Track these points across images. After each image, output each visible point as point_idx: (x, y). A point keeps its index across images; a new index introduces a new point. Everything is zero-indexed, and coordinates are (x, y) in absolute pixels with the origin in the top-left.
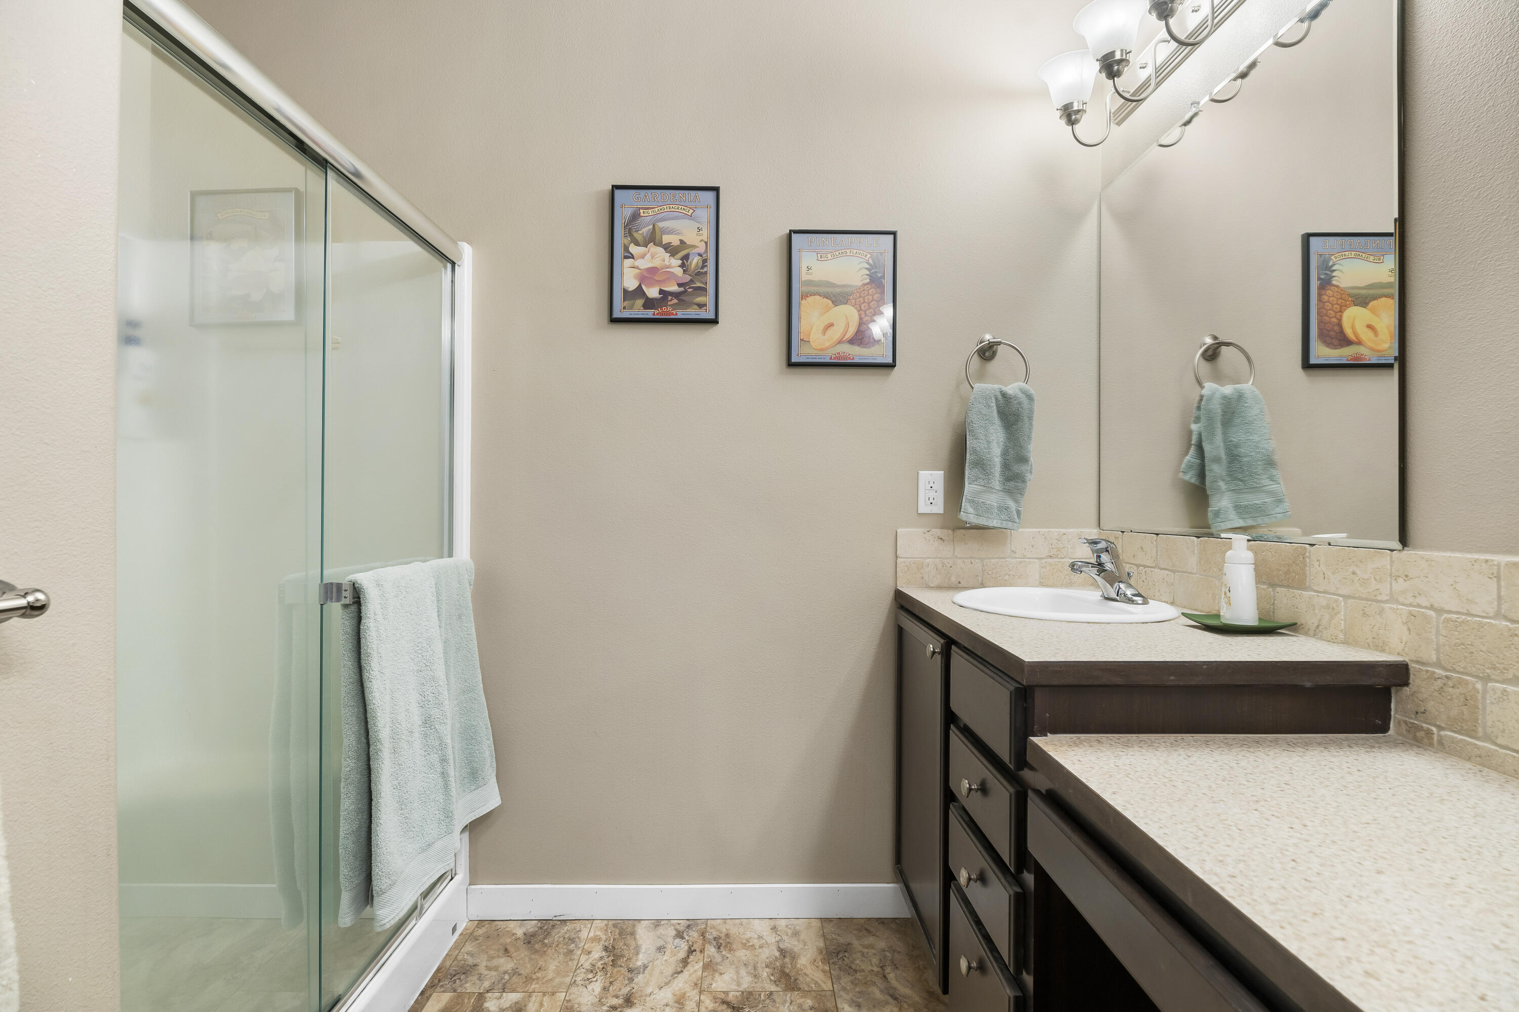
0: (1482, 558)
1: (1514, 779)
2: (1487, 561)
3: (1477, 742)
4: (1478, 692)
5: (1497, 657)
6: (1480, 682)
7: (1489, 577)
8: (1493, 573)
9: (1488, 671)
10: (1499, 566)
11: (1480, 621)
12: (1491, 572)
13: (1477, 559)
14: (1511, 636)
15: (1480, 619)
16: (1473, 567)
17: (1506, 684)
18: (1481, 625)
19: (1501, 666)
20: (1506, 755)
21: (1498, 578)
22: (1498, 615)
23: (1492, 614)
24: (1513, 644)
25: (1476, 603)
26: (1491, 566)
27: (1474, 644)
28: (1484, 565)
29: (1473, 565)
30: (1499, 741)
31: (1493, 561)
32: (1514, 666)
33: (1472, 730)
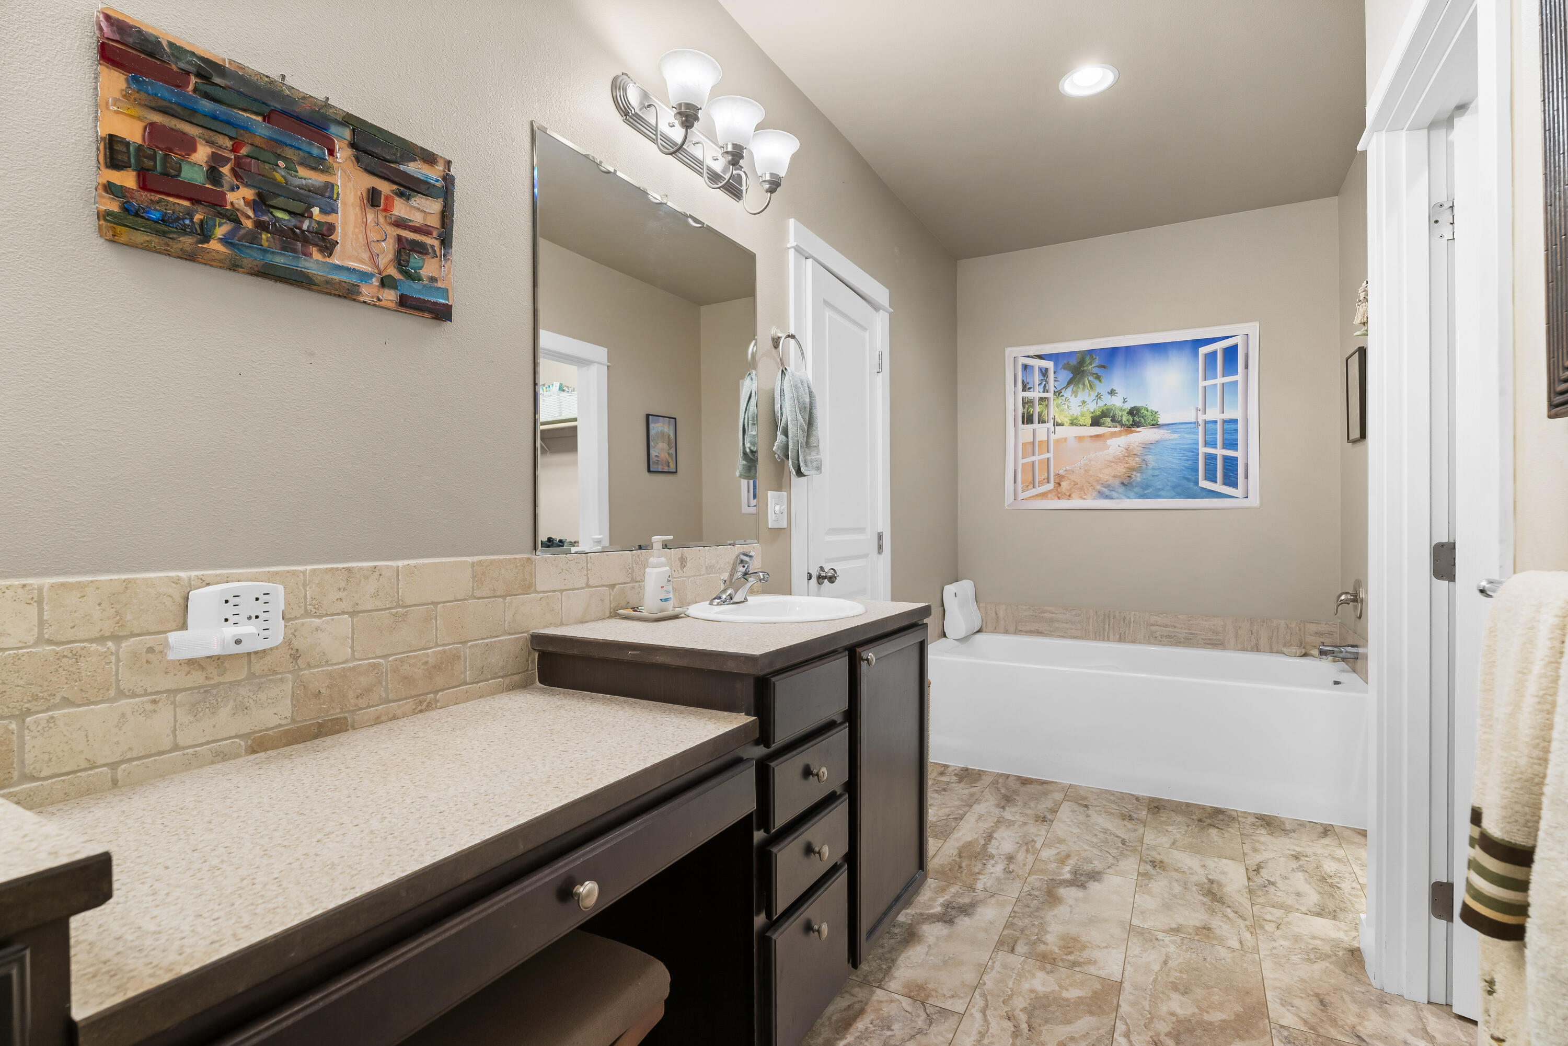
0: (17, 583)
1: (66, 802)
2: (24, 586)
3: (12, 790)
4: (13, 733)
5: (41, 686)
6: (13, 722)
7: (27, 603)
8: (33, 598)
9: (27, 705)
10: (40, 589)
11: (15, 653)
12: (30, 596)
13: (10, 586)
14: (58, 659)
15: (15, 652)
16: (4, 594)
17: (53, 711)
18: (18, 657)
19: (46, 695)
20: (54, 783)
21: (40, 602)
22: (41, 640)
23: (32, 642)
24: (60, 667)
25: (10, 635)
26: (29, 590)
27: (6, 682)
28: (20, 591)
29: (4, 592)
30: (43, 775)
31: (31, 585)
32: (63, 688)
33: (6, 779)
